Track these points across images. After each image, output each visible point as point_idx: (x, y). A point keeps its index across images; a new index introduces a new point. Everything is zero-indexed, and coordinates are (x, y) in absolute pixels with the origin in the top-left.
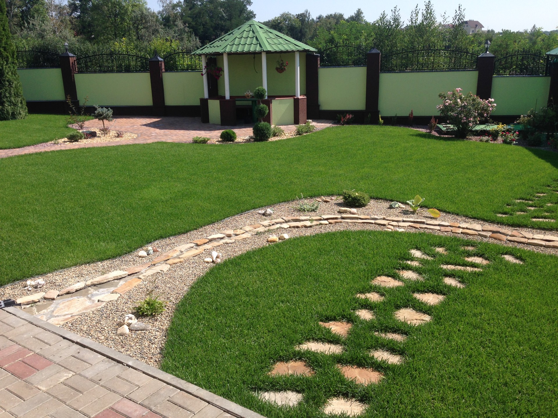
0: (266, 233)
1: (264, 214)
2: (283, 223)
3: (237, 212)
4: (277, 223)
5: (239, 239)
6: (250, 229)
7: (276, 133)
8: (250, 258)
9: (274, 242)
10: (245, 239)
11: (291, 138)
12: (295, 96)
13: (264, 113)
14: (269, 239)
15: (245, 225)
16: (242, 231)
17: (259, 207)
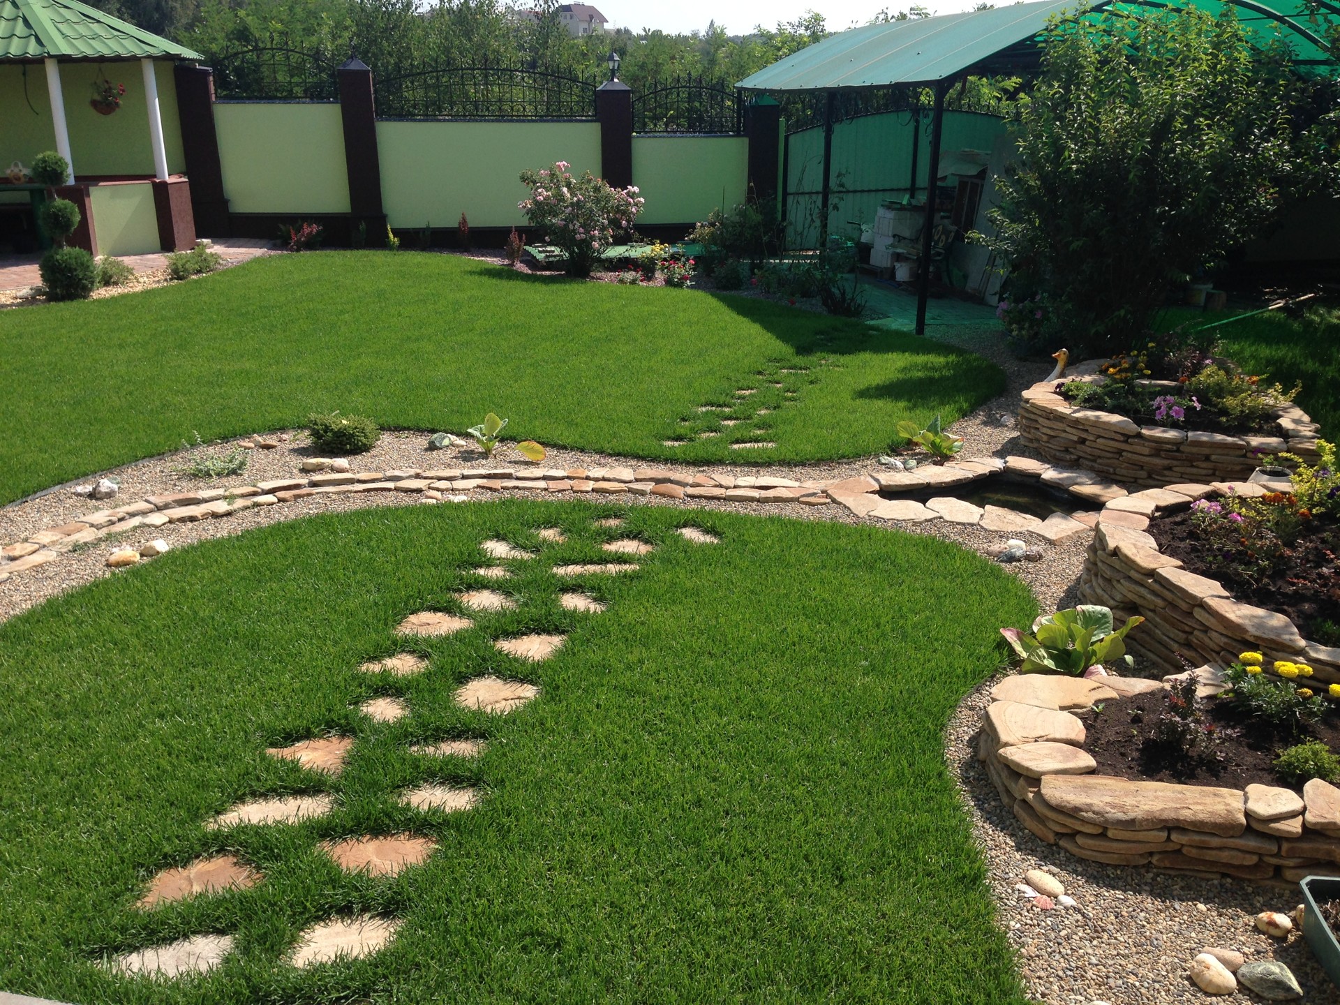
0: (103, 545)
1: (92, 496)
2: (151, 511)
3: (11, 497)
4: (132, 515)
5: (22, 568)
6: (55, 538)
7: (111, 277)
8: (59, 615)
9: (126, 564)
10: (41, 565)
11: (157, 289)
12: (155, 176)
13: (68, 223)
14: (113, 559)
15: (37, 529)
16: (29, 547)
17: (77, 478)
